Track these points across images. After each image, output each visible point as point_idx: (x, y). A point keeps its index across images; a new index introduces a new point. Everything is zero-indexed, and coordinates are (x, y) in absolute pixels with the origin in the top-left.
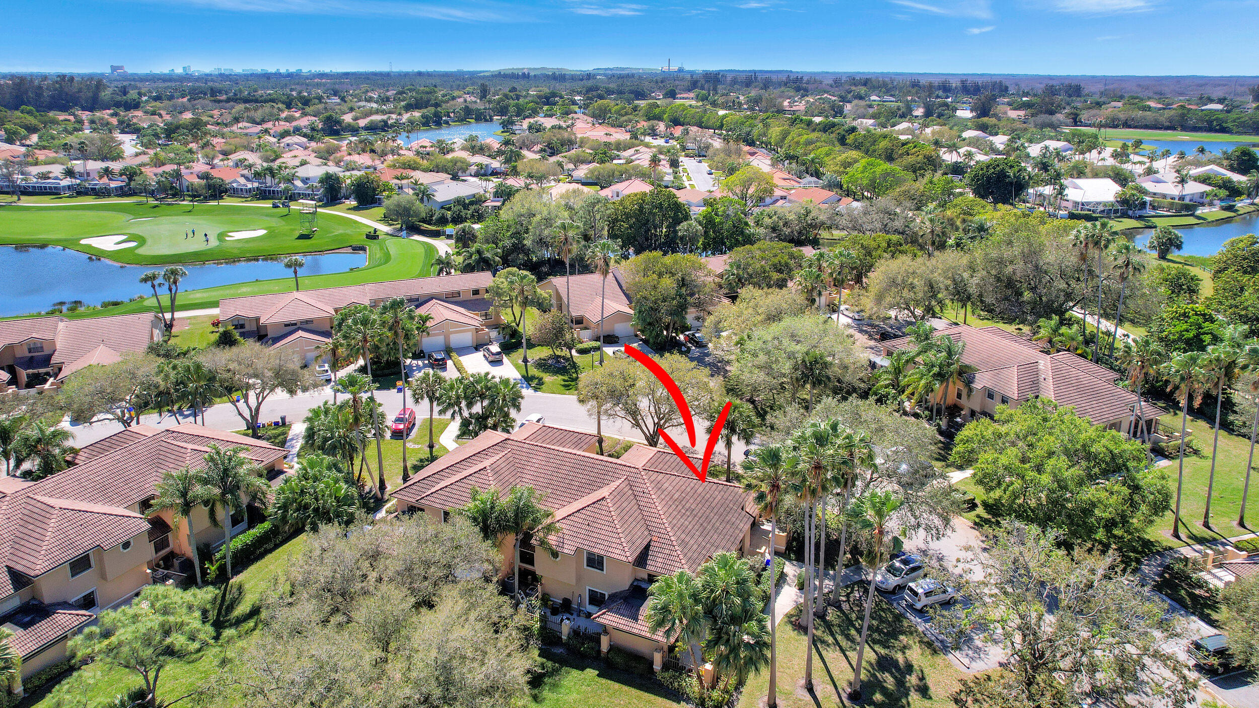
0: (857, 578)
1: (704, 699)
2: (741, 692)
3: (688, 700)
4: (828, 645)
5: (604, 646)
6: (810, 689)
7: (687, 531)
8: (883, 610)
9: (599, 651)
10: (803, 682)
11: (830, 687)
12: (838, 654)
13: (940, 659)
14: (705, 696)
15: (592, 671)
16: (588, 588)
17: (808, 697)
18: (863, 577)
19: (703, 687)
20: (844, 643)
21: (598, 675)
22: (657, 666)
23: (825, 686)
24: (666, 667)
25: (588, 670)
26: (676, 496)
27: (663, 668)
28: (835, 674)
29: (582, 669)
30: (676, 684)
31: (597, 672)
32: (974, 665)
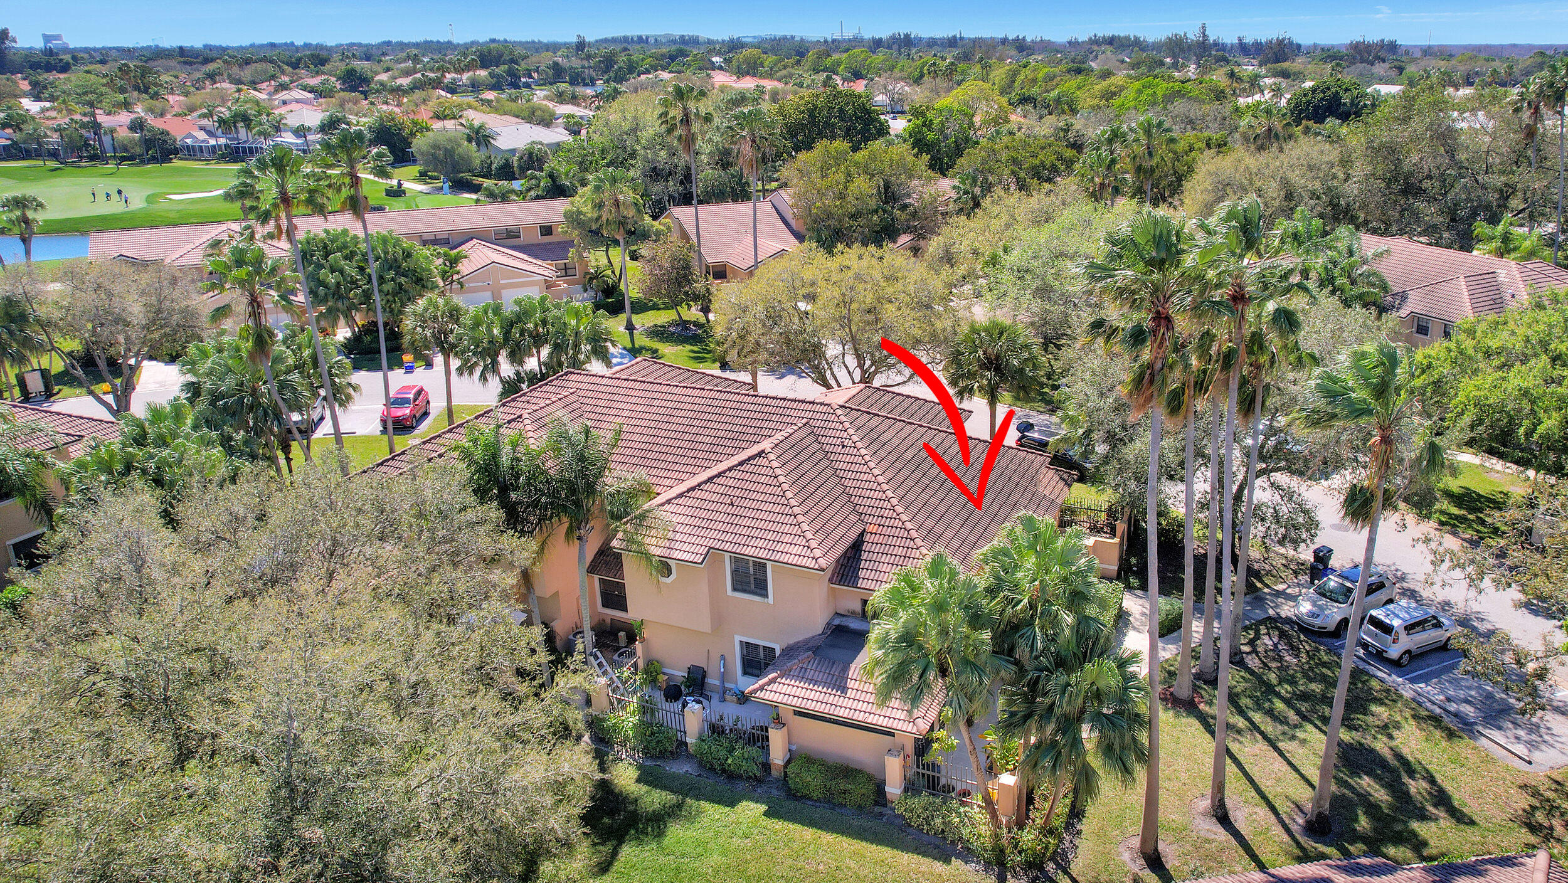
0: (1259, 614)
1: (1002, 851)
2: (1079, 833)
3: (967, 854)
4: (1239, 732)
5: (778, 754)
6: (1223, 818)
7: (937, 514)
8: (1324, 664)
9: (766, 766)
10: (1206, 803)
11: (1263, 812)
12: (1262, 745)
13: (1464, 747)
14: (1004, 842)
15: (752, 805)
16: (738, 638)
17: (1221, 835)
18: (1271, 612)
19: (998, 825)
20: (1268, 726)
21: (766, 814)
22: (894, 789)
23: (1251, 809)
24: (910, 788)
25: (744, 803)
26: (909, 455)
27: (906, 790)
28: (1265, 784)
29: (732, 804)
30: (938, 821)
31: (764, 808)
32: (1537, 756)
